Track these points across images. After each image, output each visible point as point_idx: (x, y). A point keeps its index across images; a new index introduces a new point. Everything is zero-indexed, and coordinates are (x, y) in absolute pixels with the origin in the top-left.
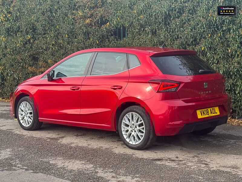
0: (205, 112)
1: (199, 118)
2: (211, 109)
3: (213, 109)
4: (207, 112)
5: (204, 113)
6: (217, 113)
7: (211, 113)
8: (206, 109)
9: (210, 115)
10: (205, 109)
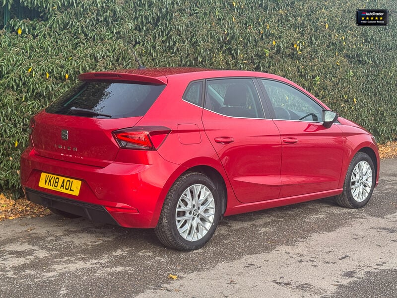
0: (52, 181)
1: (39, 185)
2: (64, 180)
3: (68, 181)
4: (56, 182)
5: (50, 181)
6: (73, 191)
7: (62, 186)
8: (56, 177)
9: (59, 189)
10: (54, 176)
